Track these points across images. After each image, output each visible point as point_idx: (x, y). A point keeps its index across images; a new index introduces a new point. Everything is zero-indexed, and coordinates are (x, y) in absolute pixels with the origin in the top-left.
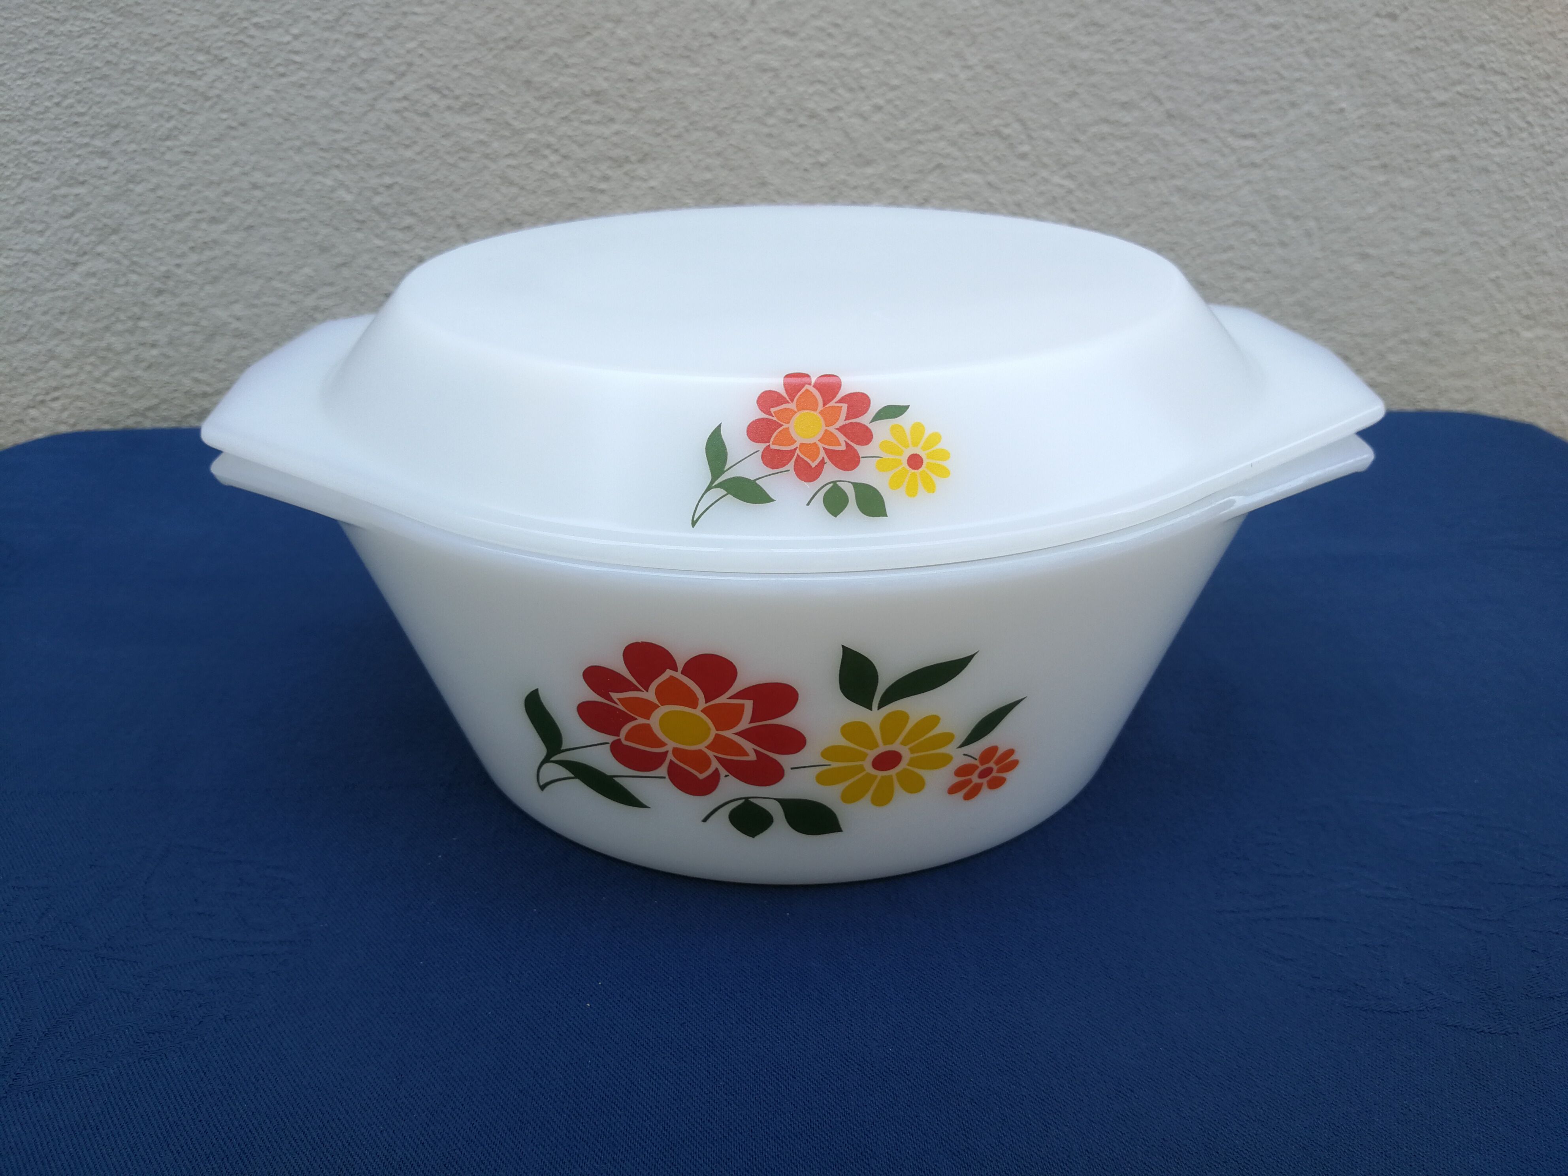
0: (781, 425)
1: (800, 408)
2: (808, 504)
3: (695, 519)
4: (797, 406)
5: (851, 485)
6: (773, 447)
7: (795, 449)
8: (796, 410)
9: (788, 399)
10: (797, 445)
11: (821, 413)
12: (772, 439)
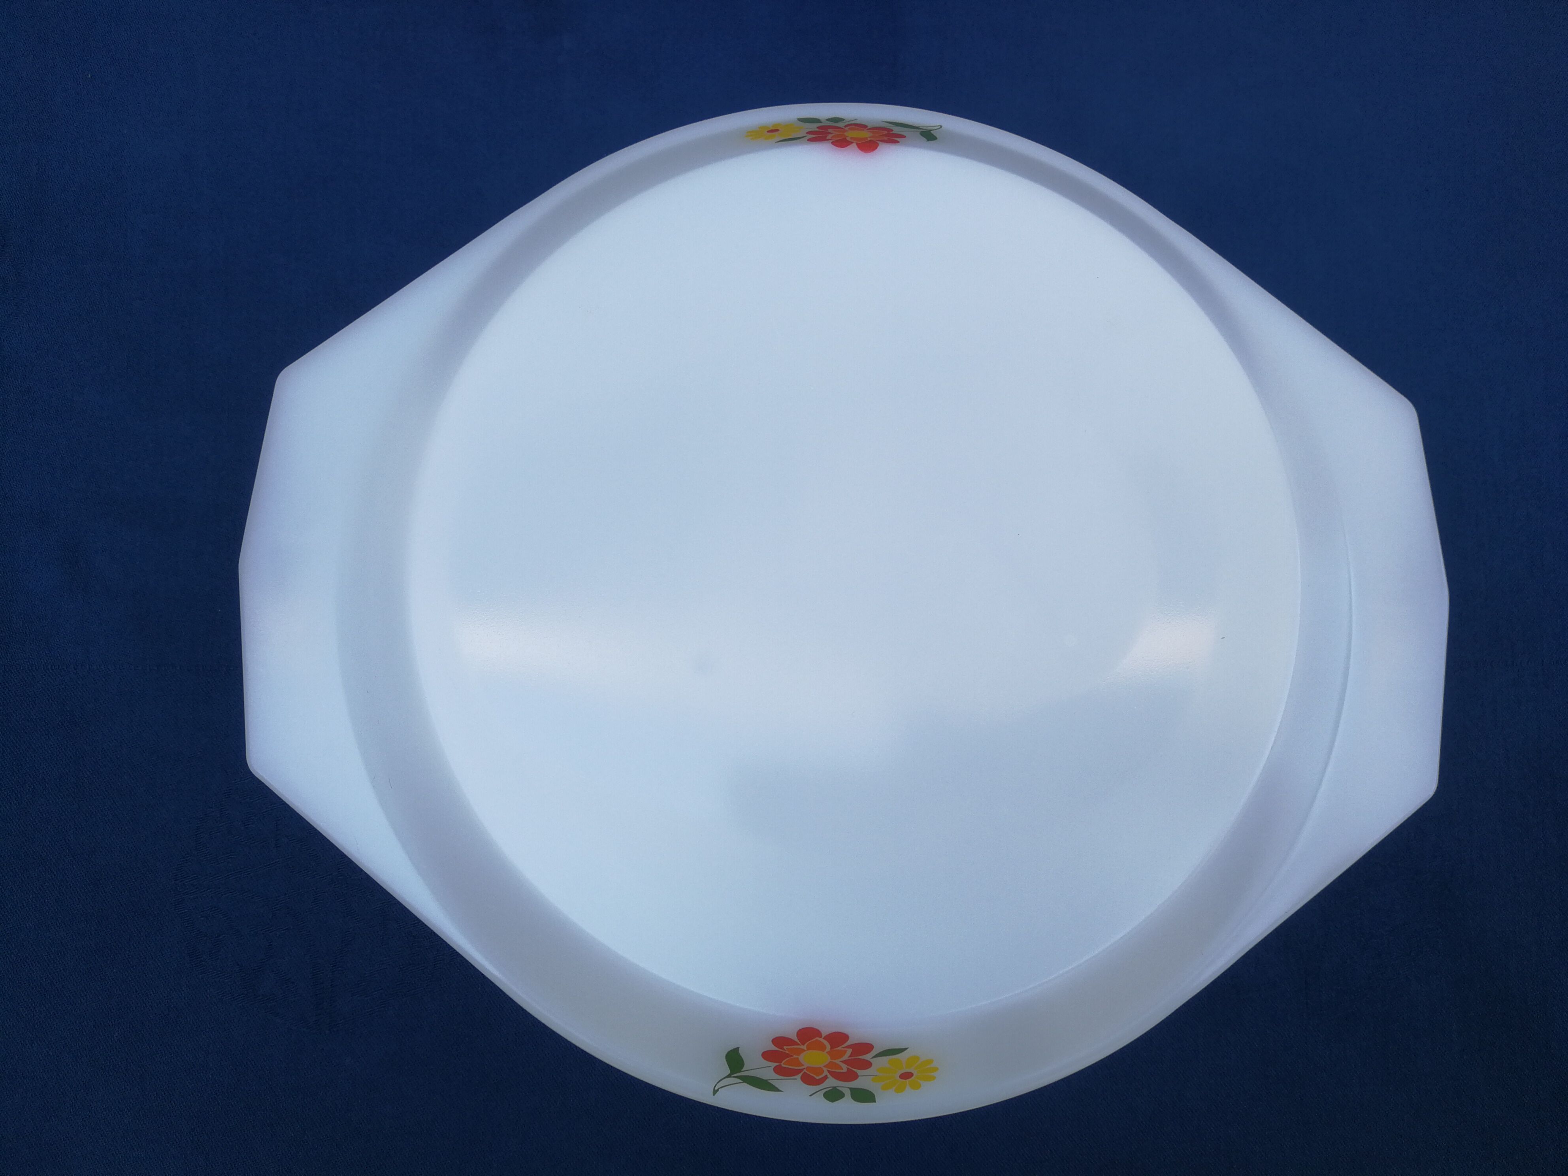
0: (793, 1056)
1: (808, 1049)
2: (810, 1096)
3: (716, 1088)
4: (807, 1048)
5: (848, 1089)
6: (783, 1066)
7: (804, 1069)
8: (806, 1049)
9: (799, 1043)
10: (805, 1067)
11: (828, 1053)
12: (783, 1062)
